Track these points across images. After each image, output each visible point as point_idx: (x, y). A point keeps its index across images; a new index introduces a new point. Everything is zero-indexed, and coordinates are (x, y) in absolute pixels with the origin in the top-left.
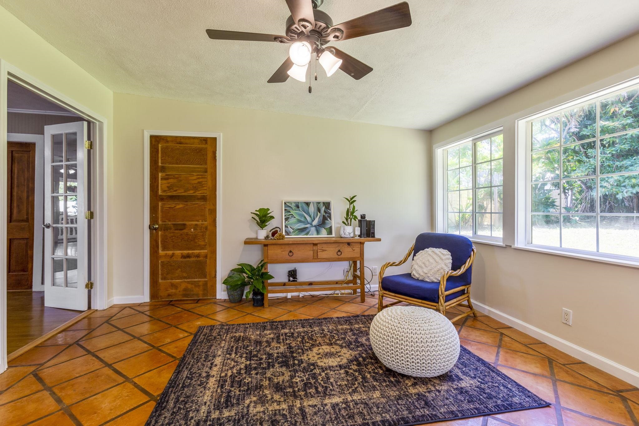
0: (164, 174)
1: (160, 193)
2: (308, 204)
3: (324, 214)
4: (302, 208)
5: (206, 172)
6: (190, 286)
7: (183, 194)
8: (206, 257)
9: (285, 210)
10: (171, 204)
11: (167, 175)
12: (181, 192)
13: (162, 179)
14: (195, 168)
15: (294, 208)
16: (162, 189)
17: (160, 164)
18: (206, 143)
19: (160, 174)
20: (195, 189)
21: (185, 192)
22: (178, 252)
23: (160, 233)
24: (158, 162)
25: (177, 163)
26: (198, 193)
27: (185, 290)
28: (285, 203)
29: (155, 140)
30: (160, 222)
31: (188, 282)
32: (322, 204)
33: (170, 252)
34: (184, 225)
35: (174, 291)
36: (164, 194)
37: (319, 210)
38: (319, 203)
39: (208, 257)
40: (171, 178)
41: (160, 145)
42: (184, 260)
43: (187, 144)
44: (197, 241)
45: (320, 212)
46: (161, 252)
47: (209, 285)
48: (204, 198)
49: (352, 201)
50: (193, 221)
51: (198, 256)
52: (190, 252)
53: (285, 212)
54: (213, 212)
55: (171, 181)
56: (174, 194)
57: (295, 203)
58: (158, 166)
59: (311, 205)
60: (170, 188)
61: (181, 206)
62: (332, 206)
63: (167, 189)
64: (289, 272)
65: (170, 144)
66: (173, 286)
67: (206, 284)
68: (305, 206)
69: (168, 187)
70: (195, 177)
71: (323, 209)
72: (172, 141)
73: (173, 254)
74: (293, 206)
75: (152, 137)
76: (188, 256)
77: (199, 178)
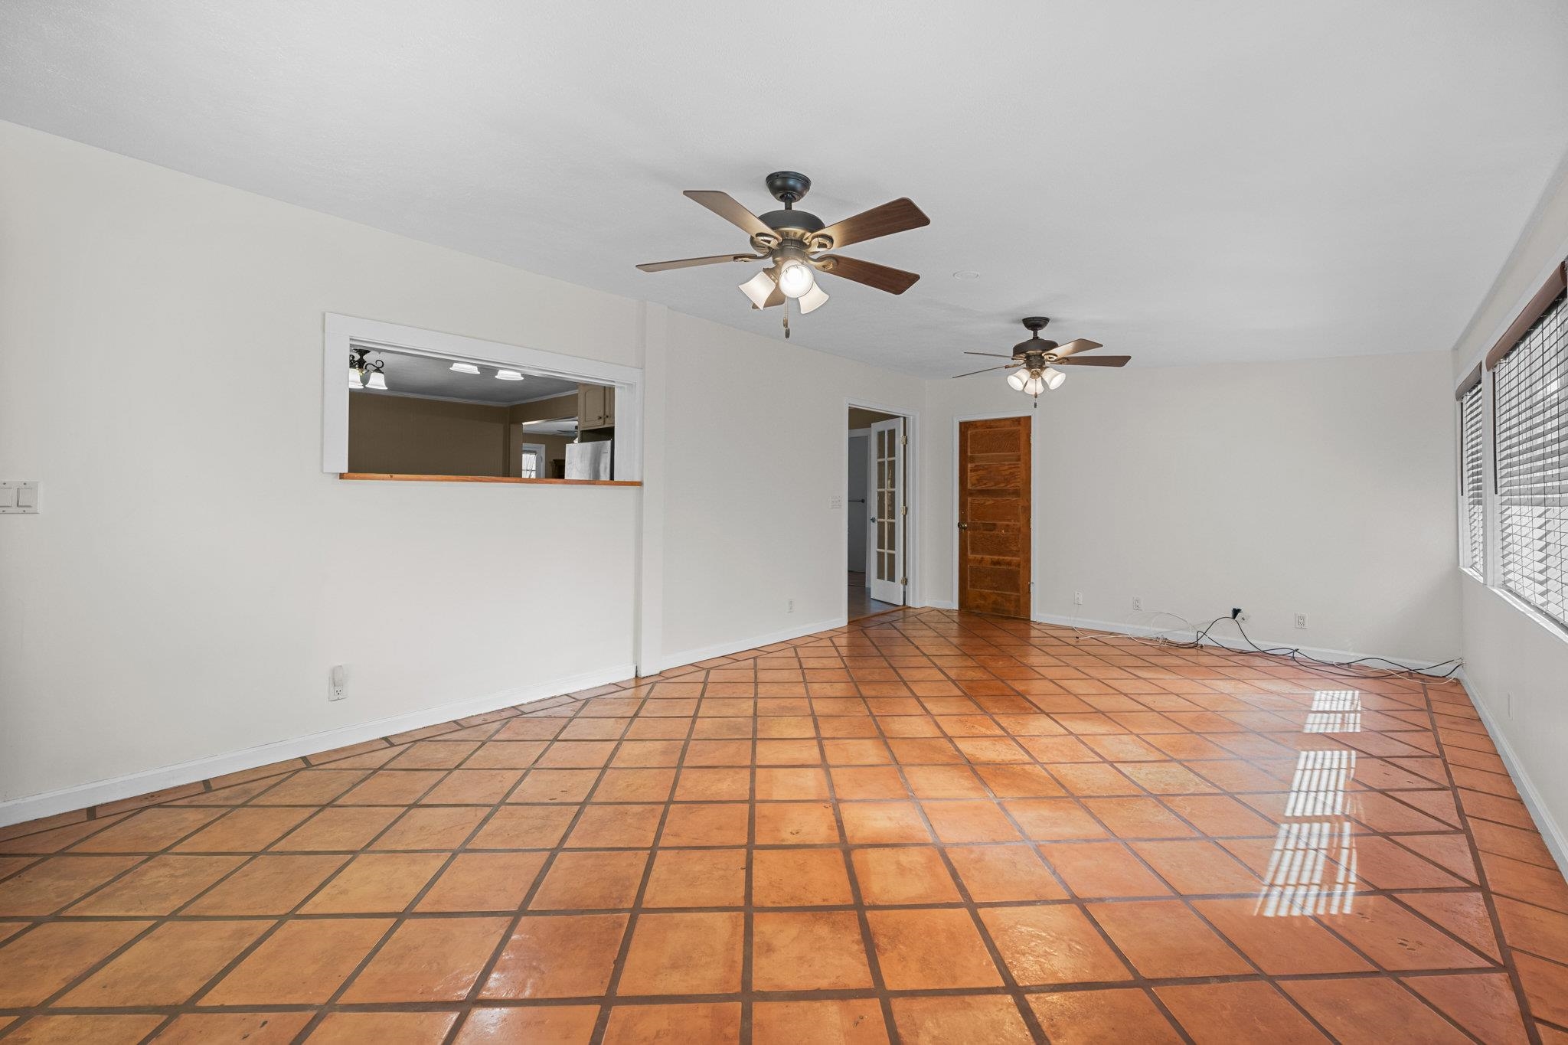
0: (973, 465)
1: (969, 486)
5: (1019, 460)
6: (1000, 599)
7: (993, 488)
8: (1018, 565)
10: (980, 499)
11: (976, 466)
12: (990, 486)
13: (971, 470)
14: (1005, 456)
16: (971, 483)
17: (969, 454)
18: (1019, 424)
19: (969, 466)
20: (1007, 481)
21: (995, 485)
22: (988, 557)
23: (969, 532)
24: (967, 452)
25: (986, 452)
26: (1011, 487)
27: (995, 603)
29: (965, 427)
30: (969, 520)
31: (998, 594)
33: (979, 557)
34: (994, 524)
35: (983, 602)
36: (973, 488)
39: (1021, 566)
40: (980, 470)
41: (969, 432)
42: (993, 567)
43: (997, 427)
44: (1008, 545)
46: (971, 556)
47: (1022, 600)
48: (1016, 493)
50: (1004, 520)
51: (1009, 564)
52: (1001, 558)
54: (1027, 509)
55: (979, 472)
56: (984, 487)
58: (967, 456)
60: (979, 481)
61: (991, 502)
63: (976, 482)
65: (979, 430)
66: (983, 596)
67: (1018, 600)
69: (977, 480)
70: (1006, 467)
72: (982, 426)
73: (982, 558)
75: (961, 423)
76: (998, 563)
77: (1011, 468)
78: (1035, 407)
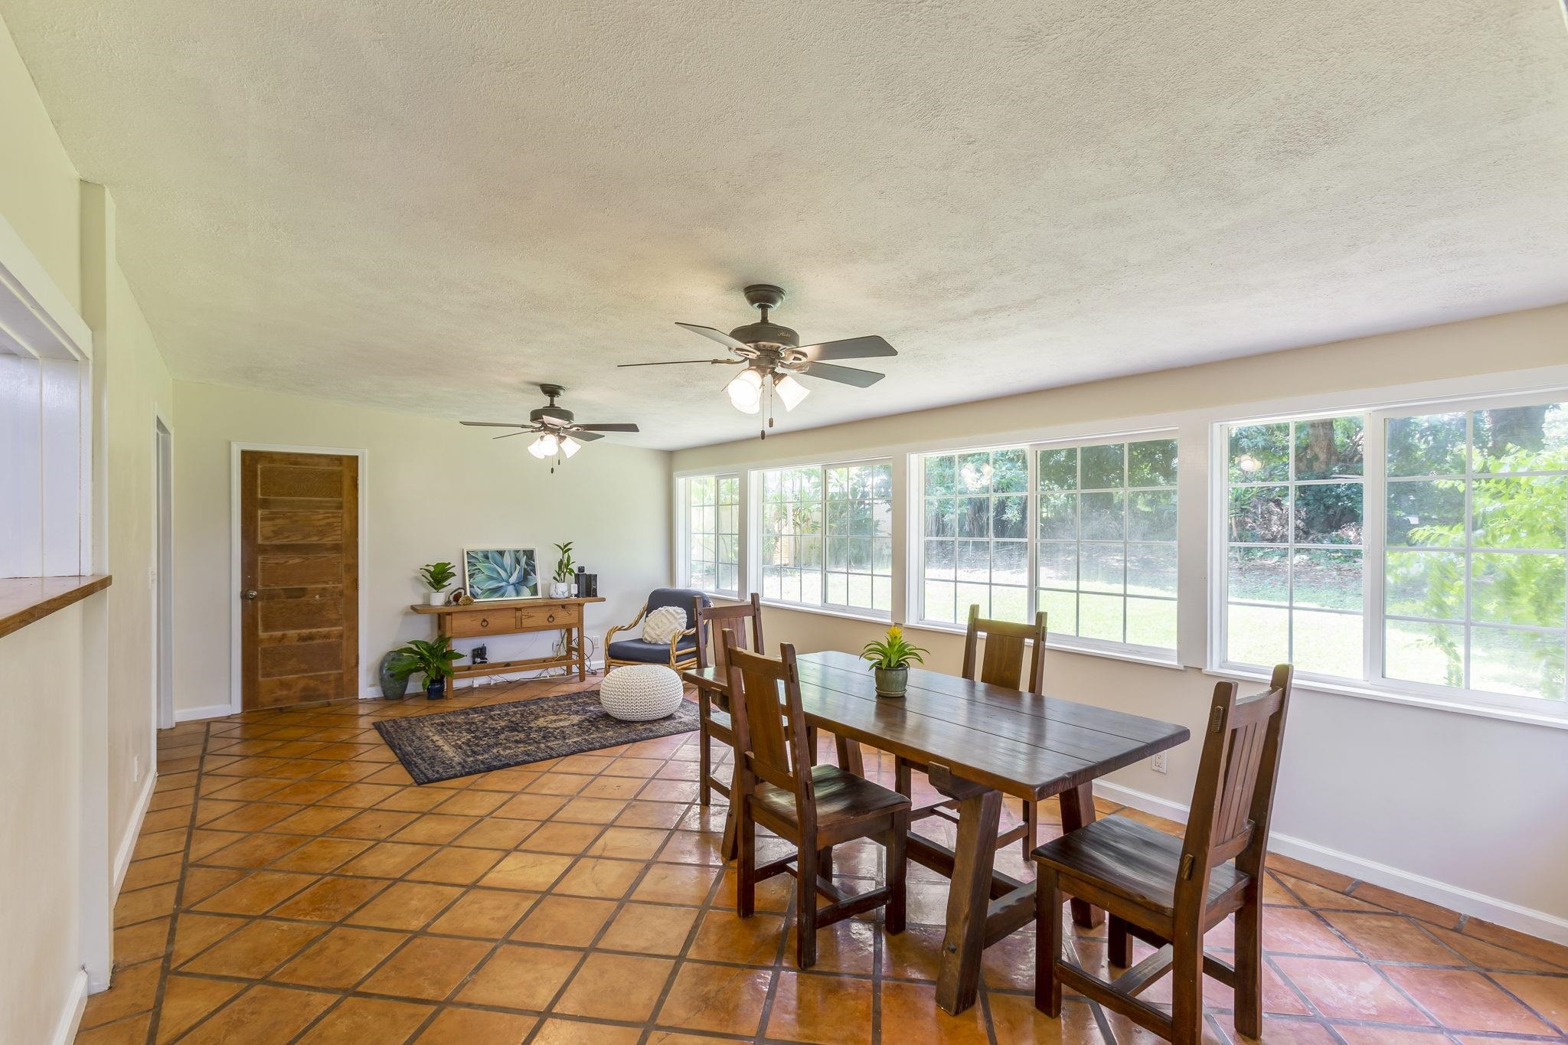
0: (267, 512)
1: (260, 541)
2: (501, 553)
3: (526, 567)
4: (493, 558)
5: (340, 507)
6: (312, 683)
7: (300, 542)
8: (341, 636)
9: (469, 562)
10: (281, 558)
11: (272, 513)
12: (296, 539)
13: (262, 519)
14: (321, 502)
15: (481, 559)
16: (262, 536)
17: (260, 496)
18: (341, 464)
19: (260, 512)
20: (322, 533)
21: (304, 538)
22: (292, 633)
23: (260, 604)
24: (256, 493)
25: (290, 495)
26: (328, 540)
27: (304, 689)
28: (468, 553)
29: (251, 460)
30: (260, 587)
31: (310, 677)
32: (522, 553)
33: (279, 634)
34: (303, 589)
35: (285, 693)
36: (267, 543)
37: (518, 561)
38: (518, 551)
39: (345, 637)
40: (279, 518)
41: (259, 467)
42: (303, 643)
43: (306, 464)
44: (325, 613)
45: (519, 565)
46: (262, 634)
47: (346, 679)
48: (336, 548)
49: (565, 549)
50: (317, 582)
51: (327, 636)
52: (314, 630)
53: (469, 566)
54: (353, 568)
55: (279, 522)
56: (285, 541)
57: (482, 552)
58: (256, 499)
59: (507, 555)
60: (276, 533)
61: (297, 561)
62: (537, 556)
63: (272, 534)
64: (474, 650)
65: (277, 465)
66: (283, 685)
67: (340, 677)
68: (497, 556)
69: (273, 531)
70: (321, 517)
71: (523, 560)
72: (282, 460)
73: (284, 635)
74: (480, 556)
75: (244, 453)
76: (311, 637)
77: (328, 518)
78: (552, 469)
